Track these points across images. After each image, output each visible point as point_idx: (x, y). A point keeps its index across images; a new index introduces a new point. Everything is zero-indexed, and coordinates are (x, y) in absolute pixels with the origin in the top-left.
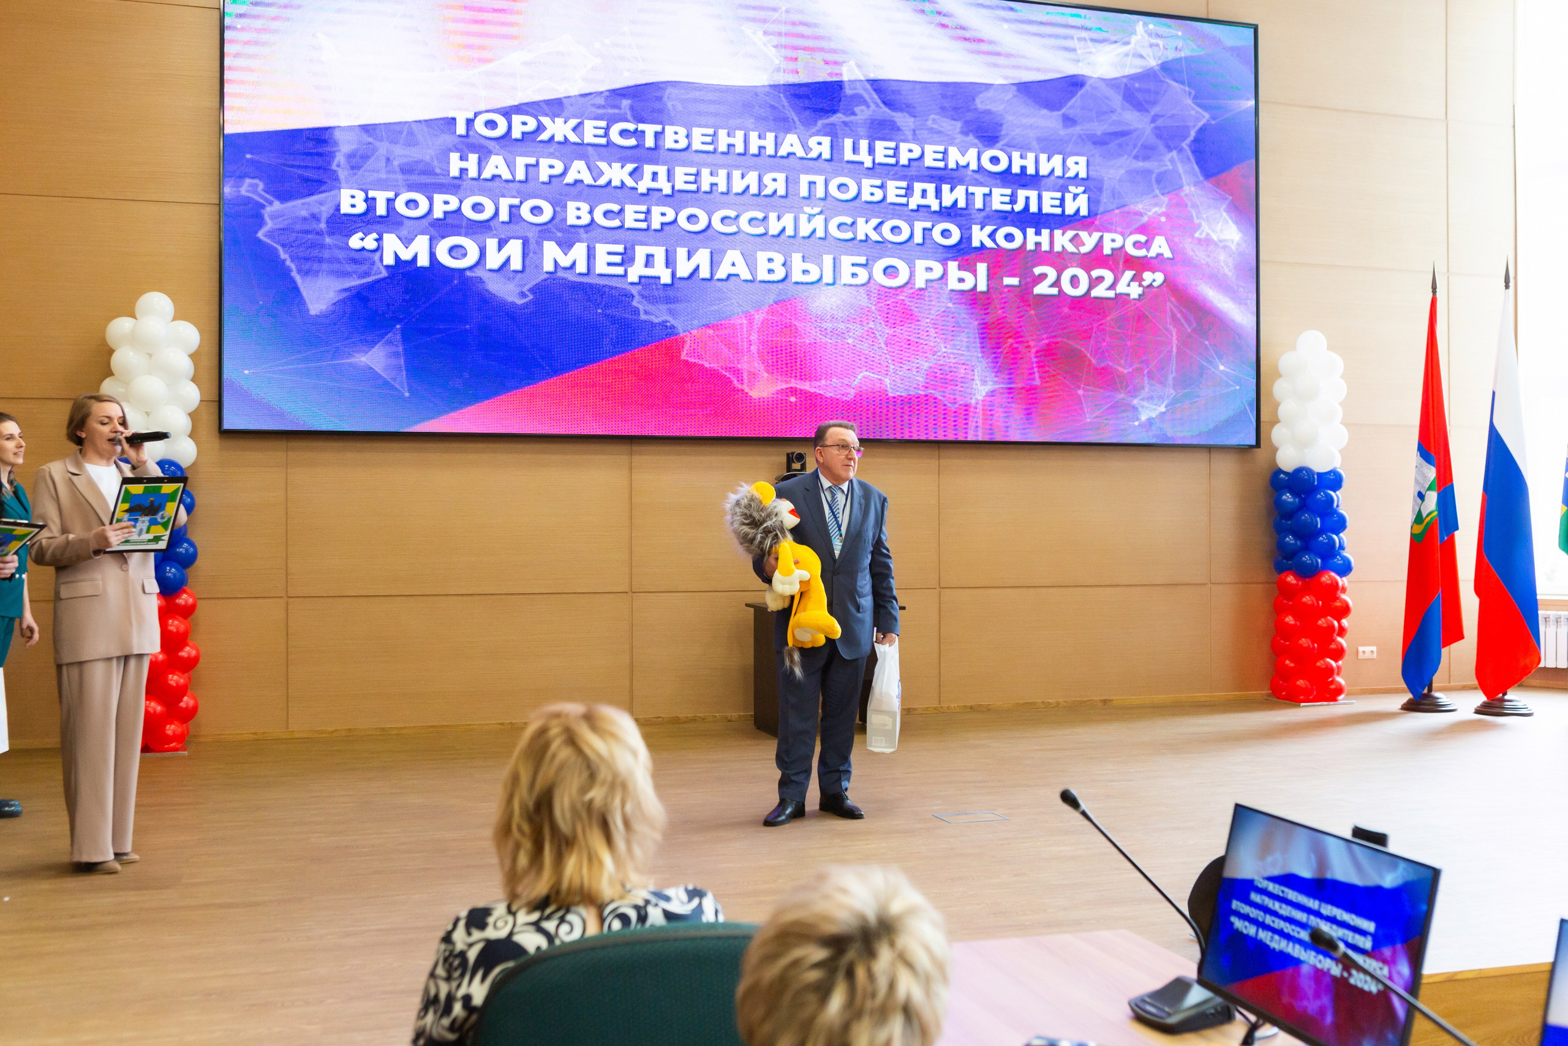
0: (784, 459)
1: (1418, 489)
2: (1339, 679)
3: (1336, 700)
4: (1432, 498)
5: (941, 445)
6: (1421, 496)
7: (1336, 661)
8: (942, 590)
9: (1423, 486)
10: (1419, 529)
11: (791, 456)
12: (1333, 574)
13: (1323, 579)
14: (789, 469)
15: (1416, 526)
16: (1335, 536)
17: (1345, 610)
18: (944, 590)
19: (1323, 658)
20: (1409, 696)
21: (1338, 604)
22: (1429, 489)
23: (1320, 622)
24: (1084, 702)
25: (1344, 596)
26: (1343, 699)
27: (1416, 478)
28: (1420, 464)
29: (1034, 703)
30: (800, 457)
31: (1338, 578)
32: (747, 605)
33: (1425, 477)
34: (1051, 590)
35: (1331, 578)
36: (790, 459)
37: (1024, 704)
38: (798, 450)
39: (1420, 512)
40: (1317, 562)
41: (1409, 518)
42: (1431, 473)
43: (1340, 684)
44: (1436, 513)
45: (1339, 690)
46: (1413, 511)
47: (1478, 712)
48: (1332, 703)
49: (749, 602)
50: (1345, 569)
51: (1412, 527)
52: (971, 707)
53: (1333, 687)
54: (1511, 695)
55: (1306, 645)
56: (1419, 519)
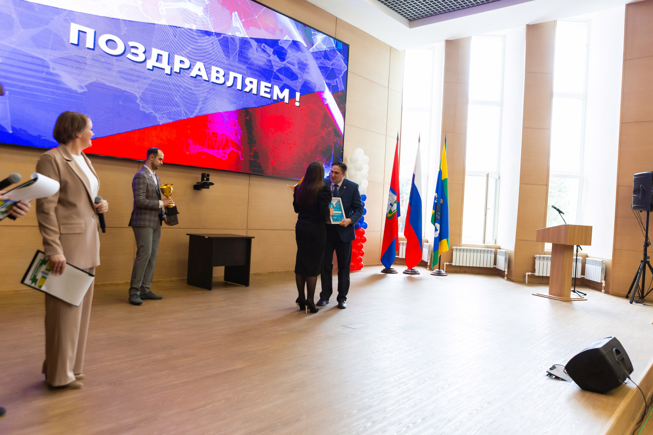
0: (200, 176)
1: (390, 202)
2: (362, 263)
3: (360, 270)
4: (395, 206)
5: (251, 175)
6: (392, 205)
7: (362, 256)
8: (248, 230)
9: (392, 202)
10: (390, 215)
11: (204, 174)
12: (362, 228)
13: (360, 230)
14: (203, 179)
15: (389, 214)
16: (364, 216)
17: (365, 240)
18: (249, 230)
19: (359, 256)
20: (384, 268)
21: (363, 238)
22: (395, 203)
23: (358, 244)
24: (289, 271)
25: (364, 236)
26: (362, 270)
27: (389, 199)
28: (391, 194)
29: (273, 272)
30: (208, 175)
31: (364, 229)
32: (187, 234)
33: (393, 199)
34: (281, 231)
35: (362, 229)
36: (203, 176)
37: (271, 272)
38: (207, 173)
39: (391, 210)
40: (359, 224)
41: (385, 211)
42: (395, 198)
43: (362, 265)
44: (396, 210)
45: (362, 267)
46: (388, 209)
47: (404, 273)
48: (360, 271)
49: (188, 233)
50: (366, 227)
51: (387, 215)
52: (255, 274)
53: (360, 265)
54: (413, 268)
55: (354, 252)
56: (390, 212)
